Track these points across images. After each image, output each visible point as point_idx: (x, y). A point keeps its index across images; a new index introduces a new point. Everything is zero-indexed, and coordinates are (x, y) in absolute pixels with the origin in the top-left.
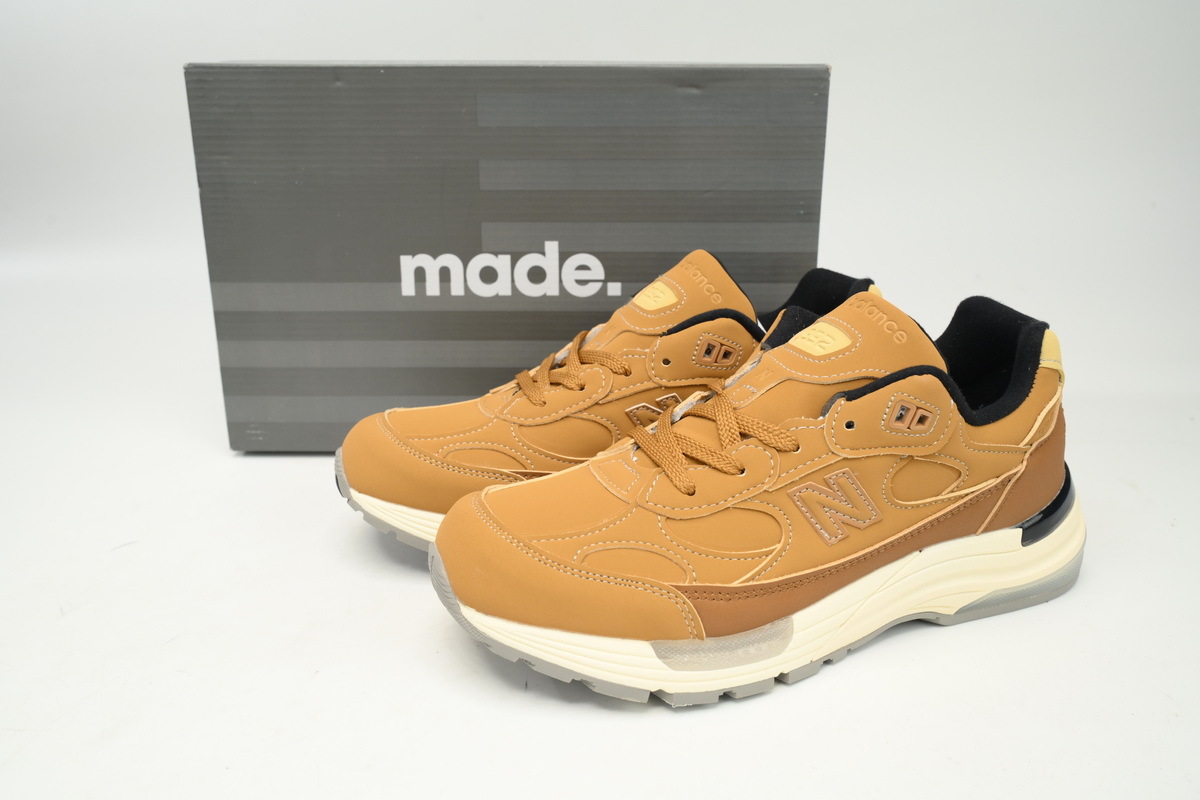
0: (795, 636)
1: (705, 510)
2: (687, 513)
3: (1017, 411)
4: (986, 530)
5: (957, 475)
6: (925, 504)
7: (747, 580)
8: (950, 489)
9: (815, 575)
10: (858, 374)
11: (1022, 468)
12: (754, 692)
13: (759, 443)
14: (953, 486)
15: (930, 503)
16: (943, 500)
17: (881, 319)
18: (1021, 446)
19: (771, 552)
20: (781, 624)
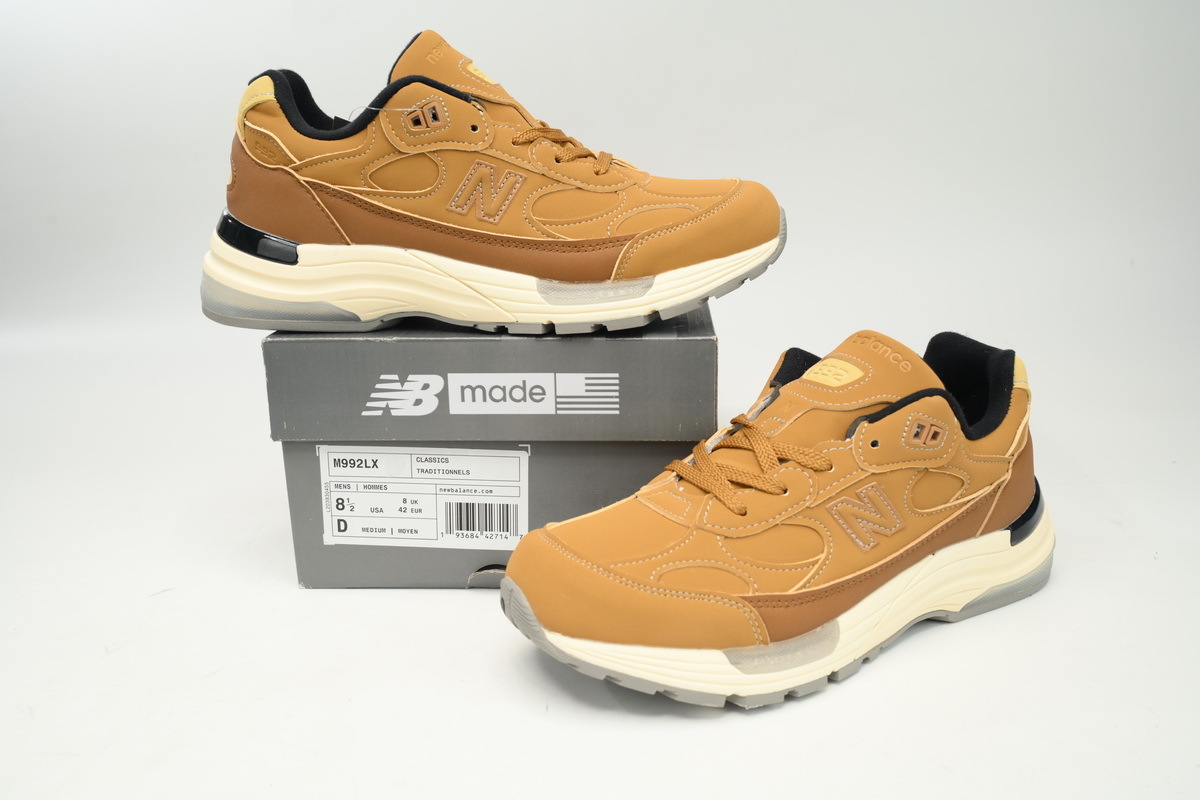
0: (841, 636)
1: (757, 528)
2: (741, 531)
3: (1001, 426)
4: (983, 533)
5: (959, 484)
6: (936, 511)
7: (800, 588)
8: (955, 497)
9: (853, 580)
10: (874, 399)
11: (1008, 476)
12: (810, 691)
13: (797, 465)
14: (958, 494)
15: (941, 510)
16: (950, 507)
17: (886, 351)
18: (1007, 456)
19: (817, 562)
20: (828, 626)
